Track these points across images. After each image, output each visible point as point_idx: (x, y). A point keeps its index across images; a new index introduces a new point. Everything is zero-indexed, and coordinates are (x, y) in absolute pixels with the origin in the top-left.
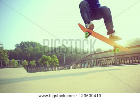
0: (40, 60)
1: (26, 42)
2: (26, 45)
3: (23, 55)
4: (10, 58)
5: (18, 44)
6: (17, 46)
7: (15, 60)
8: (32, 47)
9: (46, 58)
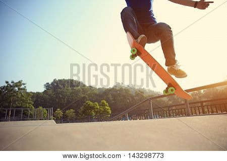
0: (82, 108)
1: (60, 81)
2: (60, 86)
3: (56, 101)
4: (36, 106)
5: (48, 83)
6: (47, 86)
7: (43, 108)
8: (70, 88)
9: (91, 105)
